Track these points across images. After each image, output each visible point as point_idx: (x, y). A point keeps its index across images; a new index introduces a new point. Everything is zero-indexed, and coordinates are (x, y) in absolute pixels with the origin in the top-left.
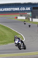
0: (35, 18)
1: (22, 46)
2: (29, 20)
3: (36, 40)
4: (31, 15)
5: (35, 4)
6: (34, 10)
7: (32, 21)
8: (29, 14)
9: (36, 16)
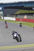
0: (6, 16)
1: (19, 39)
2: (1, 18)
3: (7, 35)
4: (2, 14)
5: (6, 4)
6: (5, 10)
7: (4, 19)
8: (1, 13)
9: (7, 15)
